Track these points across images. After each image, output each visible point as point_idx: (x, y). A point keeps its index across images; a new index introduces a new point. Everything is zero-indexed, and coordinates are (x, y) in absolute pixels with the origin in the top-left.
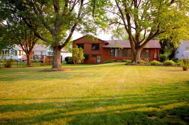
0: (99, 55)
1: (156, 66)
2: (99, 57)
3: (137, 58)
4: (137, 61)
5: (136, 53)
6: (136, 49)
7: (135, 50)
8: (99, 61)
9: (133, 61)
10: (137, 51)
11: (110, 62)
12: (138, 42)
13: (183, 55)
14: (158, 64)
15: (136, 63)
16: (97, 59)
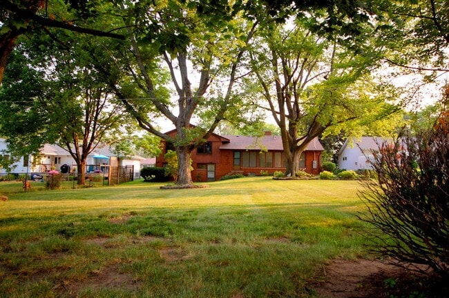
0: (211, 163)
1: (328, 179)
2: (210, 167)
3: (294, 168)
4: (294, 172)
5: (293, 158)
6: (291, 151)
7: (290, 153)
8: (211, 175)
9: (288, 173)
10: (294, 155)
11: (237, 177)
12: (294, 140)
13: (356, 163)
14: (332, 177)
15: (294, 175)
16: (207, 171)
